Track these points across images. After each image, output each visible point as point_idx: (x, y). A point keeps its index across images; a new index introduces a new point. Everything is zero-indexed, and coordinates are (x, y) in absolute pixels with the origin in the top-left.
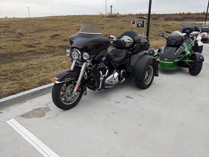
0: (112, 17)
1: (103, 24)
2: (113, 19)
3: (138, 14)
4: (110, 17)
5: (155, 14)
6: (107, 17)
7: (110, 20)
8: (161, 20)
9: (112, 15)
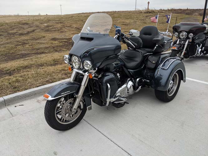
0: (150, 12)
1: (144, 19)
2: (151, 15)
3: (170, 9)
4: (147, 13)
5: (188, 8)
6: (145, 13)
7: (149, 16)
8: (195, 15)
9: (149, 11)
